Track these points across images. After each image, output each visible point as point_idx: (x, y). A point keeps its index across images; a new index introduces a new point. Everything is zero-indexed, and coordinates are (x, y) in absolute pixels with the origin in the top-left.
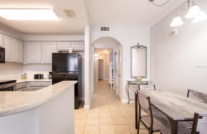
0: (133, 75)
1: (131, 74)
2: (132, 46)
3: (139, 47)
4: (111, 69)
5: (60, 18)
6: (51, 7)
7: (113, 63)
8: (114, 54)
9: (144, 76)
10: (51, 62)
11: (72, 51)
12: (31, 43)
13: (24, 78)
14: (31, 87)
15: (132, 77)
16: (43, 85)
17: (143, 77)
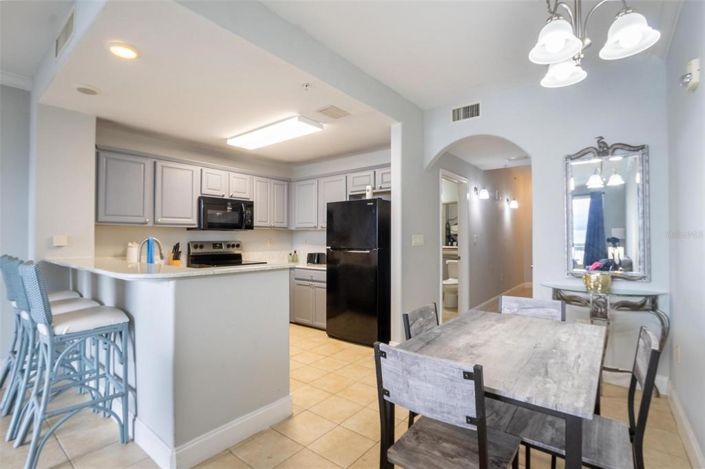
3: (603, 151)
5: (325, 125)
6: (295, 114)
11: (374, 194)
13: (293, 261)
14: (297, 279)
16: (314, 279)
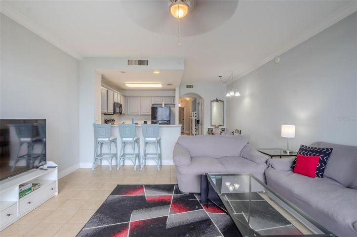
0: (213, 124)
1: (211, 123)
2: (212, 100)
3: (217, 101)
4: (194, 118)
7: (196, 112)
8: (197, 103)
9: (222, 124)
10: (151, 113)
12: (131, 98)
15: (212, 126)
17: (220, 126)
